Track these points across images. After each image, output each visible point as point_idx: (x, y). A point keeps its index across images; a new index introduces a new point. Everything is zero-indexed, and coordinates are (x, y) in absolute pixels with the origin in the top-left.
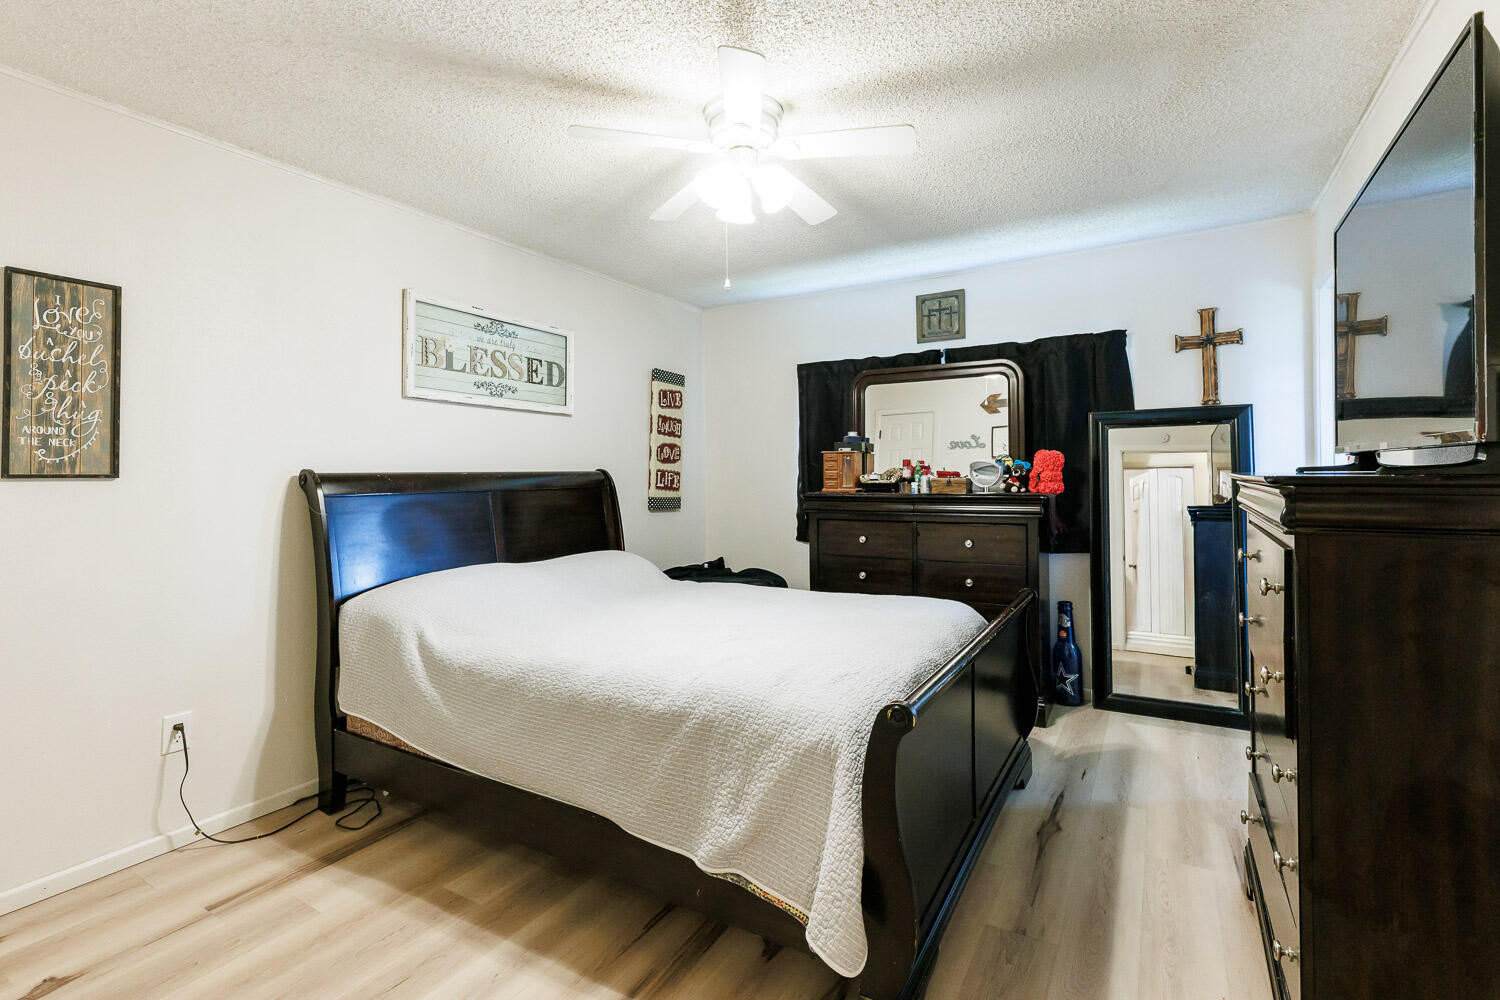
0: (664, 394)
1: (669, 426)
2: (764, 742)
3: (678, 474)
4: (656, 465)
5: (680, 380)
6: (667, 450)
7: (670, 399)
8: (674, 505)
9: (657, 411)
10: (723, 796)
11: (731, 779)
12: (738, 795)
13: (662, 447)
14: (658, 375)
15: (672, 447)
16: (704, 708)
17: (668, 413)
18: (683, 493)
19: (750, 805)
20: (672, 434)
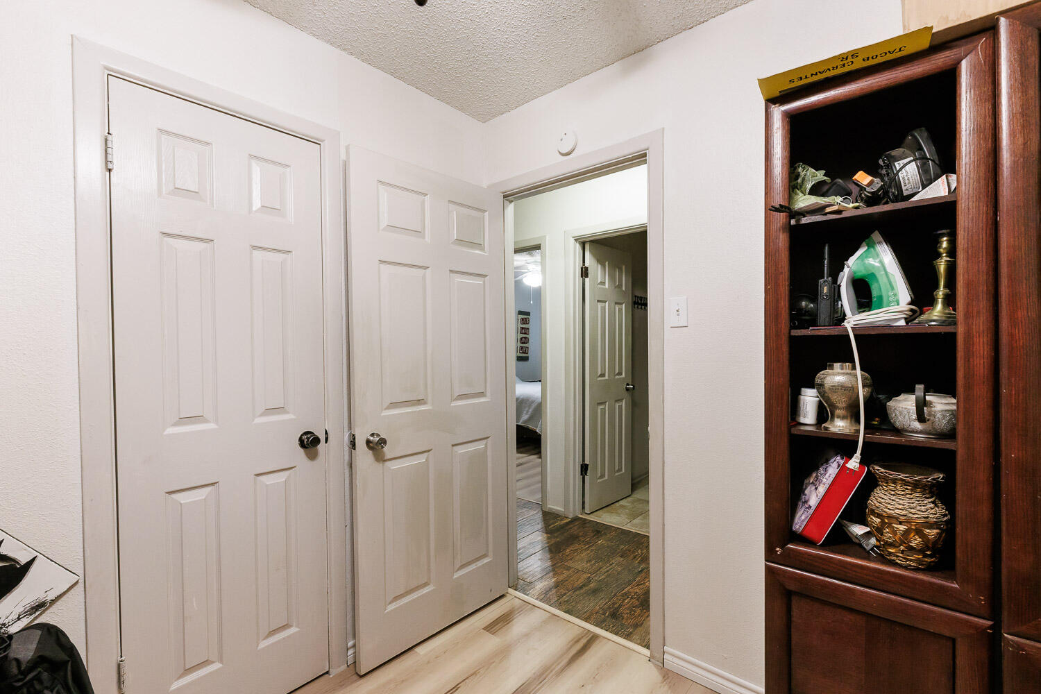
0: (523, 319)
1: (524, 331)
2: (533, 402)
3: (528, 348)
4: (519, 345)
5: (528, 314)
6: (523, 339)
7: (525, 321)
8: (526, 359)
9: (520, 325)
10: (525, 412)
11: (527, 409)
12: (528, 411)
13: (522, 338)
14: (520, 313)
15: (525, 338)
16: (522, 397)
17: (524, 326)
18: (529, 355)
19: (529, 413)
20: (525, 333)
